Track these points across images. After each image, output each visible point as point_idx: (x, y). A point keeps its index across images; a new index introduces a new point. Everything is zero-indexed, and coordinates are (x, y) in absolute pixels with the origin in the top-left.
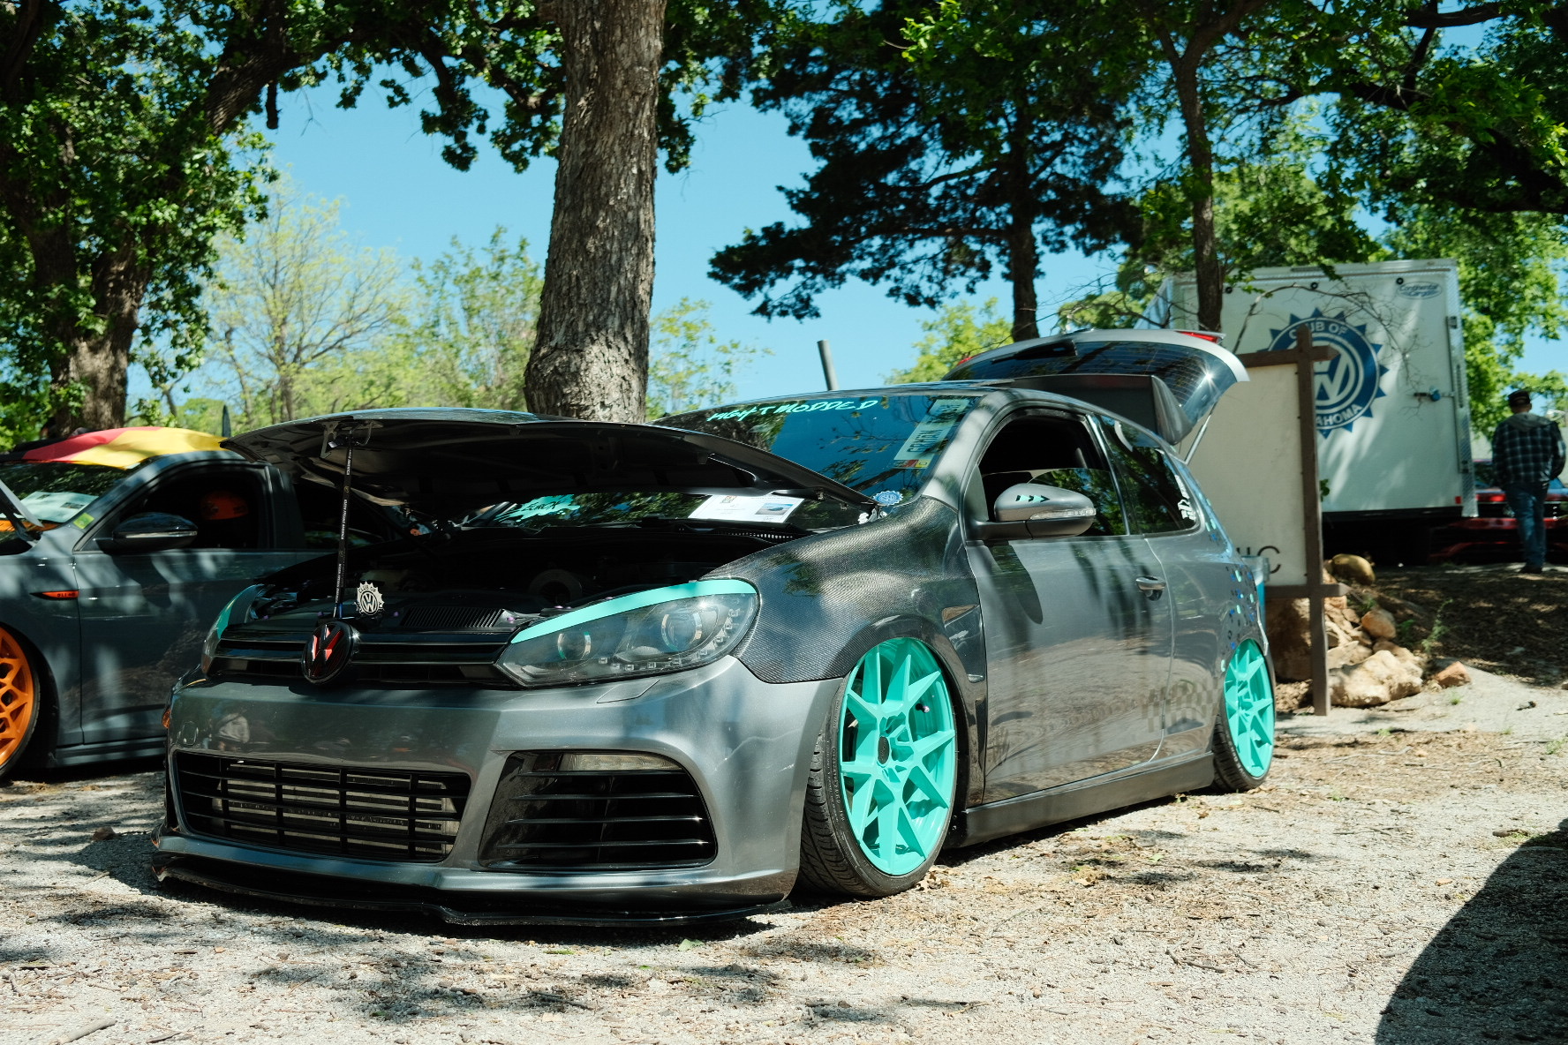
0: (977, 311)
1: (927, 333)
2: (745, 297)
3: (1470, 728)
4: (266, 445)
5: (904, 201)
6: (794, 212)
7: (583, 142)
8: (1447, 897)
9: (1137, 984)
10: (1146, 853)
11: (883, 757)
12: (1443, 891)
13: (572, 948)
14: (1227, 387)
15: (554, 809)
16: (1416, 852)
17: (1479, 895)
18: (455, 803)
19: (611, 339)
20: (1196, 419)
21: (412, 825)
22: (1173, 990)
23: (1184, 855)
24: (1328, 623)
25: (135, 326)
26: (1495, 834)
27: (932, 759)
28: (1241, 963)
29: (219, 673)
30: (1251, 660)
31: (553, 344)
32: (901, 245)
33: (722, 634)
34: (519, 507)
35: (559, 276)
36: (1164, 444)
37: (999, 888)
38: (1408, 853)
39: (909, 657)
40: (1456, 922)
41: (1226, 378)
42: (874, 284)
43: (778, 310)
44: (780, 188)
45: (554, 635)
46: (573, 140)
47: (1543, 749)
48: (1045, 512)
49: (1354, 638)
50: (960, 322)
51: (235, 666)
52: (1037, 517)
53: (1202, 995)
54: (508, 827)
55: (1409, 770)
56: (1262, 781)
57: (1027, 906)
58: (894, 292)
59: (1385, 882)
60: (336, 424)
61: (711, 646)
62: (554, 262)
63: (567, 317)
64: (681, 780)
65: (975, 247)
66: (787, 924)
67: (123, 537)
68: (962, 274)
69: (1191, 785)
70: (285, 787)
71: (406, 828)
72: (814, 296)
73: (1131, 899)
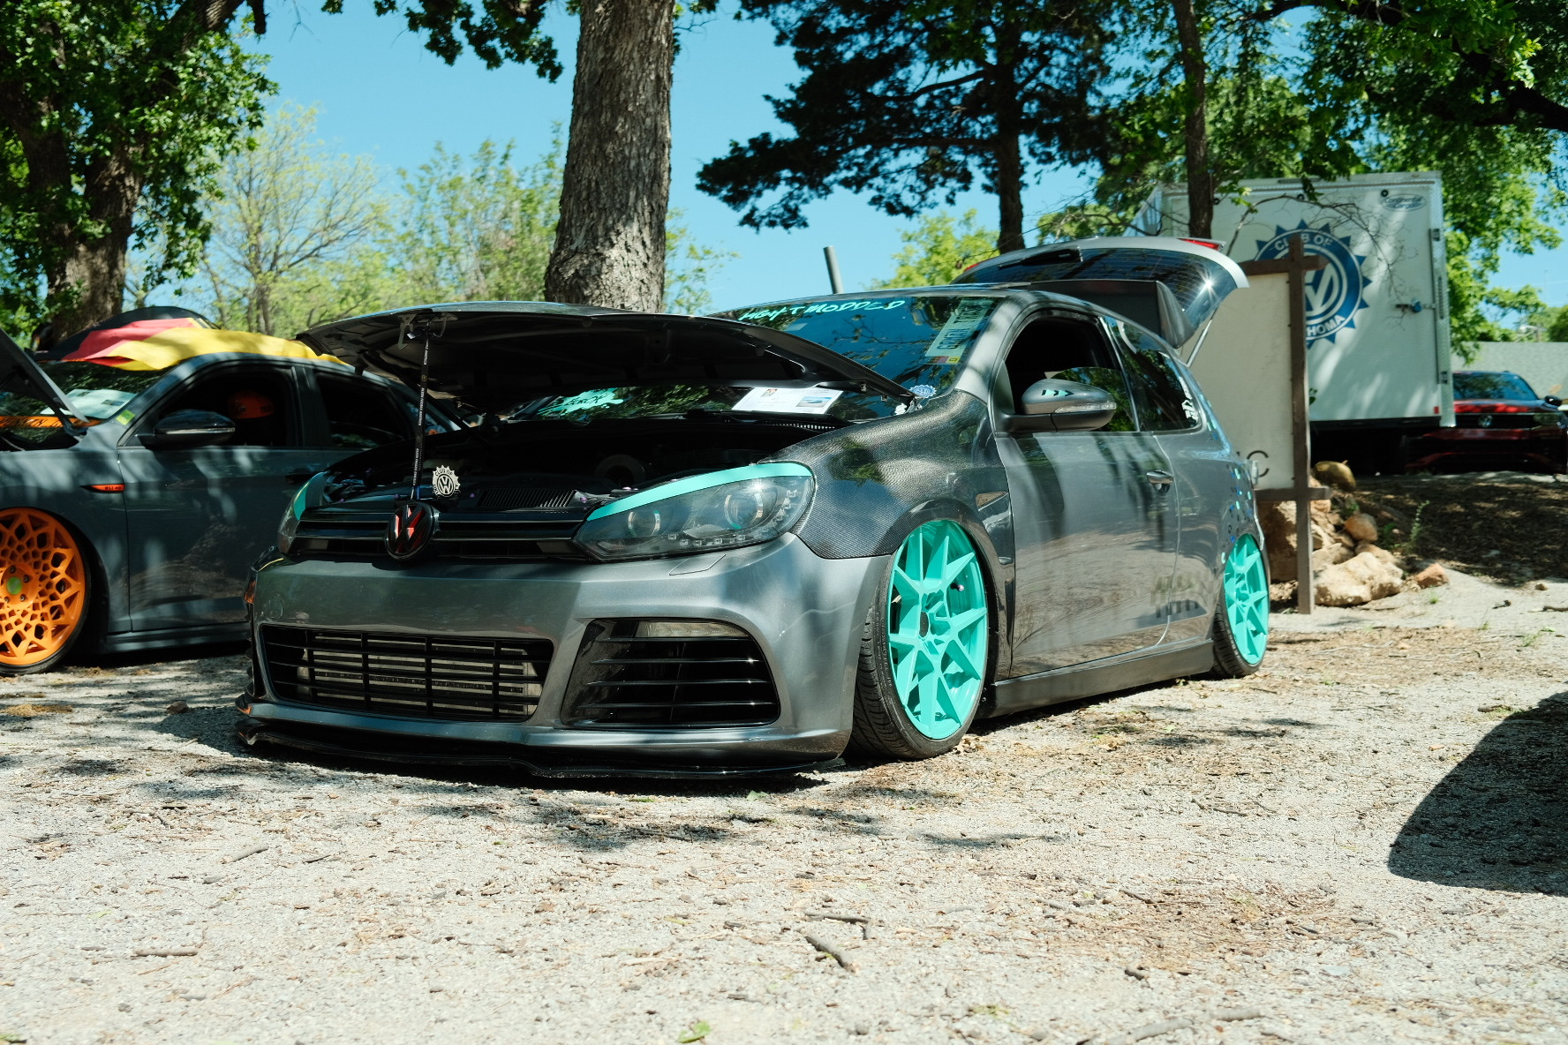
0: (956, 223)
1: (906, 244)
2: (735, 208)
3: (1449, 624)
4: (339, 337)
5: (889, 111)
6: (778, 121)
7: (601, 48)
8: (1441, 759)
9: (1168, 825)
10: (1159, 724)
11: (923, 632)
12: (1436, 754)
13: (651, 797)
14: (1227, 293)
15: (630, 673)
16: (1409, 725)
17: (1470, 757)
18: (536, 667)
19: (630, 243)
20: (1198, 324)
21: (496, 688)
22: (1203, 829)
23: (1195, 725)
24: (1314, 526)
25: (131, 231)
26: (1480, 710)
27: (968, 633)
28: (1260, 809)
29: (298, 553)
30: (1248, 555)
31: (573, 247)
32: (886, 153)
33: (781, 513)
34: (561, 401)
35: (579, 182)
36: (1169, 347)
37: (1030, 752)
38: (1398, 726)
39: (947, 538)
40: (1451, 778)
41: (1226, 284)
42: (857, 192)
43: (766, 220)
44: (768, 98)
45: (626, 513)
46: (591, 47)
47: (1519, 642)
48: (1069, 405)
49: (1337, 541)
50: (940, 234)
51: (314, 545)
52: (1061, 410)
53: (1229, 832)
54: (591, 688)
55: (1394, 660)
56: (1256, 668)
57: (1060, 766)
58: (875, 201)
59: (1382, 747)
60: (414, 316)
61: (772, 524)
62: (573, 167)
63: (587, 221)
64: (748, 644)
65: (959, 158)
66: (840, 779)
67: (164, 433)
68: (943, 185)
69: (1192, 670)
70: (370, 657)
71: (490, 692)
72: (802, 207)
73: (1153, 760)
